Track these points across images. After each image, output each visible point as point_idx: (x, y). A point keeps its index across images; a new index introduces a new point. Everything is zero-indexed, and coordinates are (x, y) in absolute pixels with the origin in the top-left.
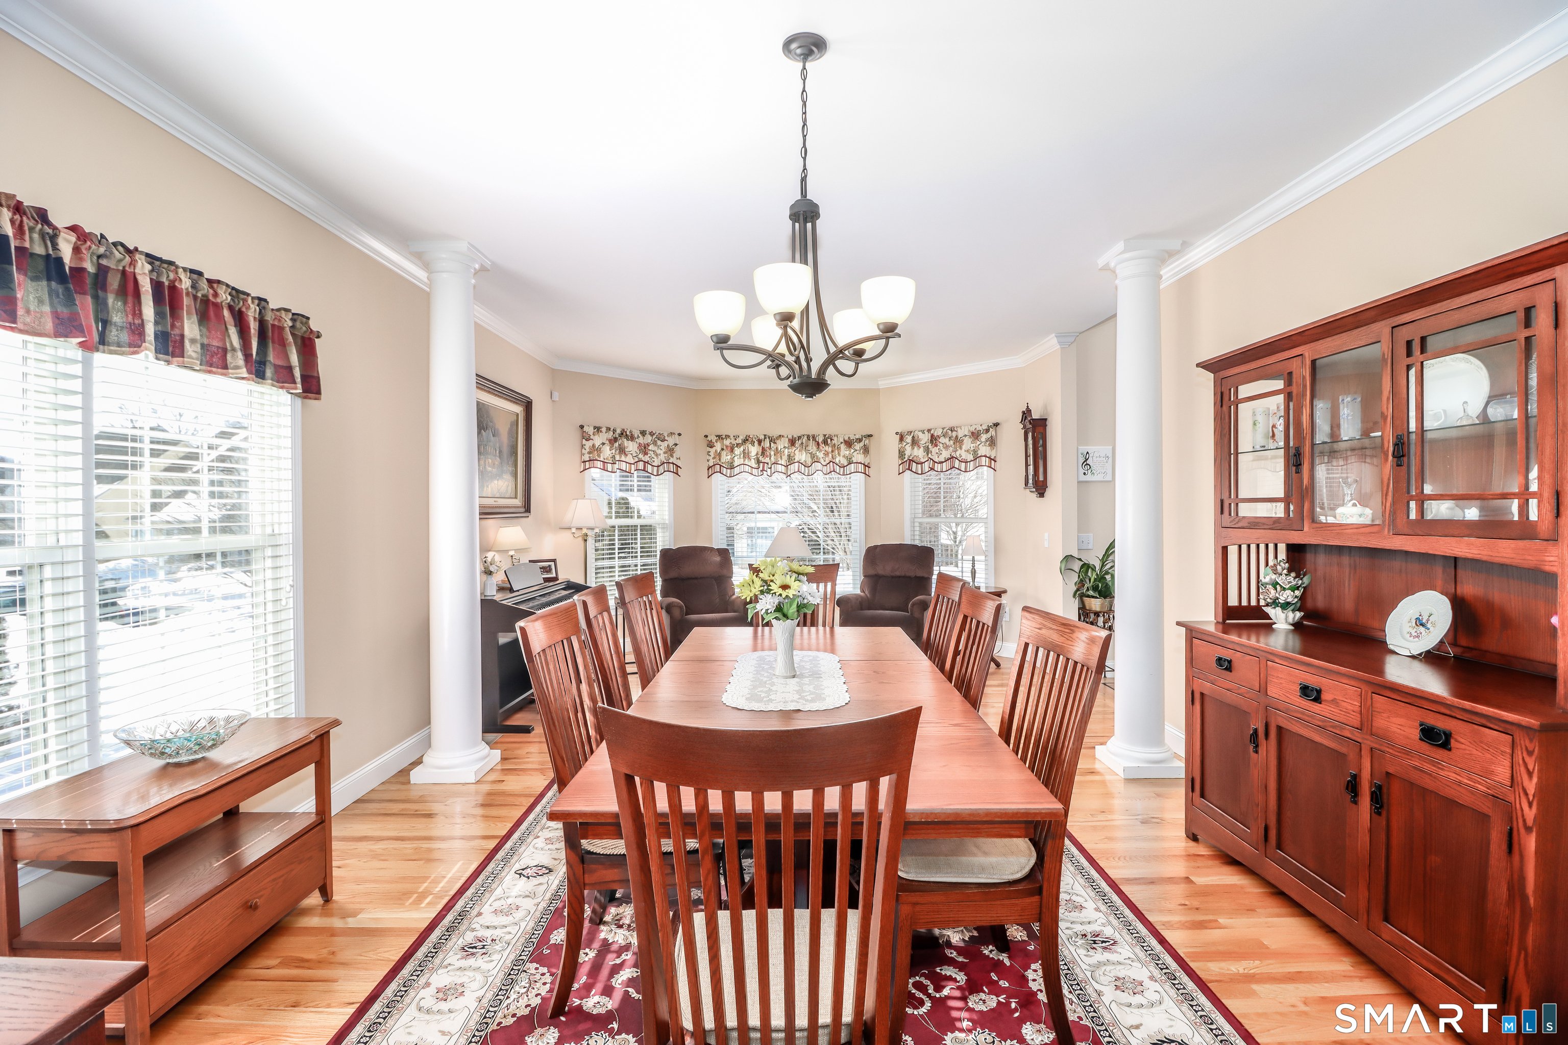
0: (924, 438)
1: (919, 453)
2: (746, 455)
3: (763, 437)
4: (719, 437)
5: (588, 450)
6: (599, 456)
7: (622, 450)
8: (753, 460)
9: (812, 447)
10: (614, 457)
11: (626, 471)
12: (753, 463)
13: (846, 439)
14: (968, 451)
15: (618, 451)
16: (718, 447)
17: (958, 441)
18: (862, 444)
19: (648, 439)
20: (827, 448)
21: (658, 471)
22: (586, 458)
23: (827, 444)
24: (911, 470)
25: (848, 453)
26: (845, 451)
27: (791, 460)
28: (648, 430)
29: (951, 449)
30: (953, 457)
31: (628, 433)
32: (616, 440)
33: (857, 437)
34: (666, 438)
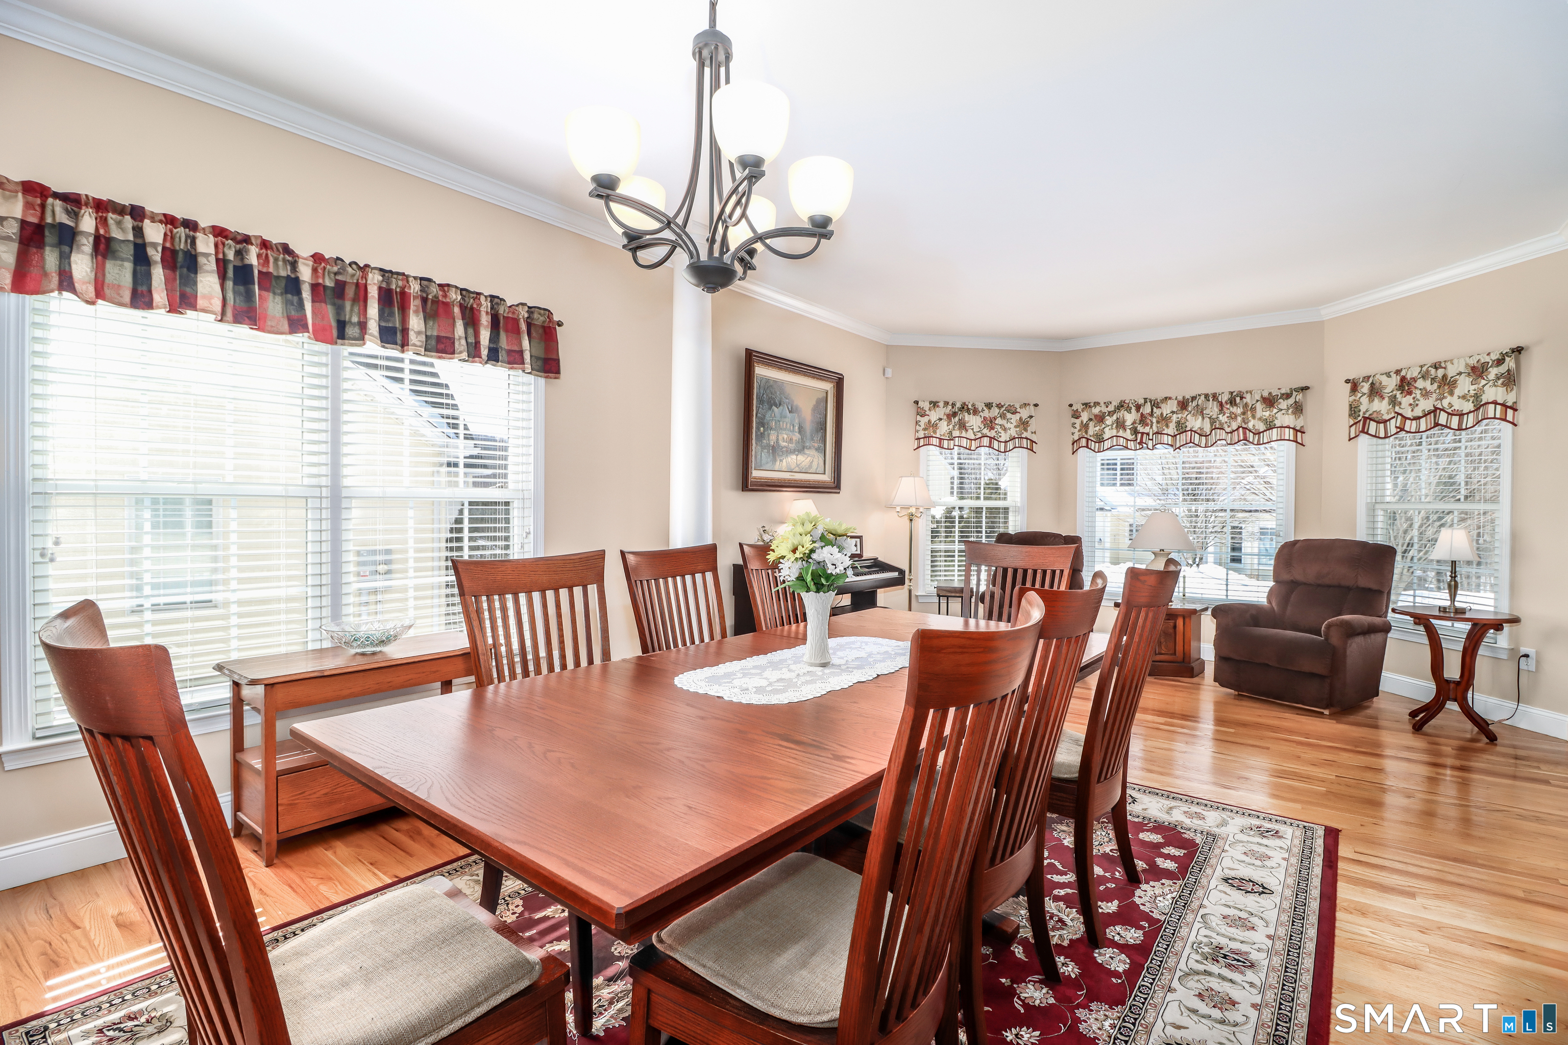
0: (1390, 384)
1: (1381, 406)
2: (1120, 424)
3: (1143, 401)
4: (1087, 405)
5: (923, 426)
6: (935, 432)
7: (962, 426)
8: (1128, 431)
9: (1212, 409)
10: (950, 433)
11: (966, 448)
12: (1128, 434)
13: (1266, 394)
14: (1464, 397)
15: (957, 427)
16: (1085, 417)
17: (1447, 384)
18: (1291, 401)
19: (995, 411)
20: (1234, 409)
21: (1005, 447)
22: (921, 434)
23: (1236, 404)
24: (1367, 433)
25: (1267, 414)
26: (1262, 412)
27: (1181, 428)
28: (995, 401)
29: (1434, 395)
30: (1436, 409)
31: (970, 407)
32: (955, 414)
33: (1283, 391)
34: (1018, 410)
